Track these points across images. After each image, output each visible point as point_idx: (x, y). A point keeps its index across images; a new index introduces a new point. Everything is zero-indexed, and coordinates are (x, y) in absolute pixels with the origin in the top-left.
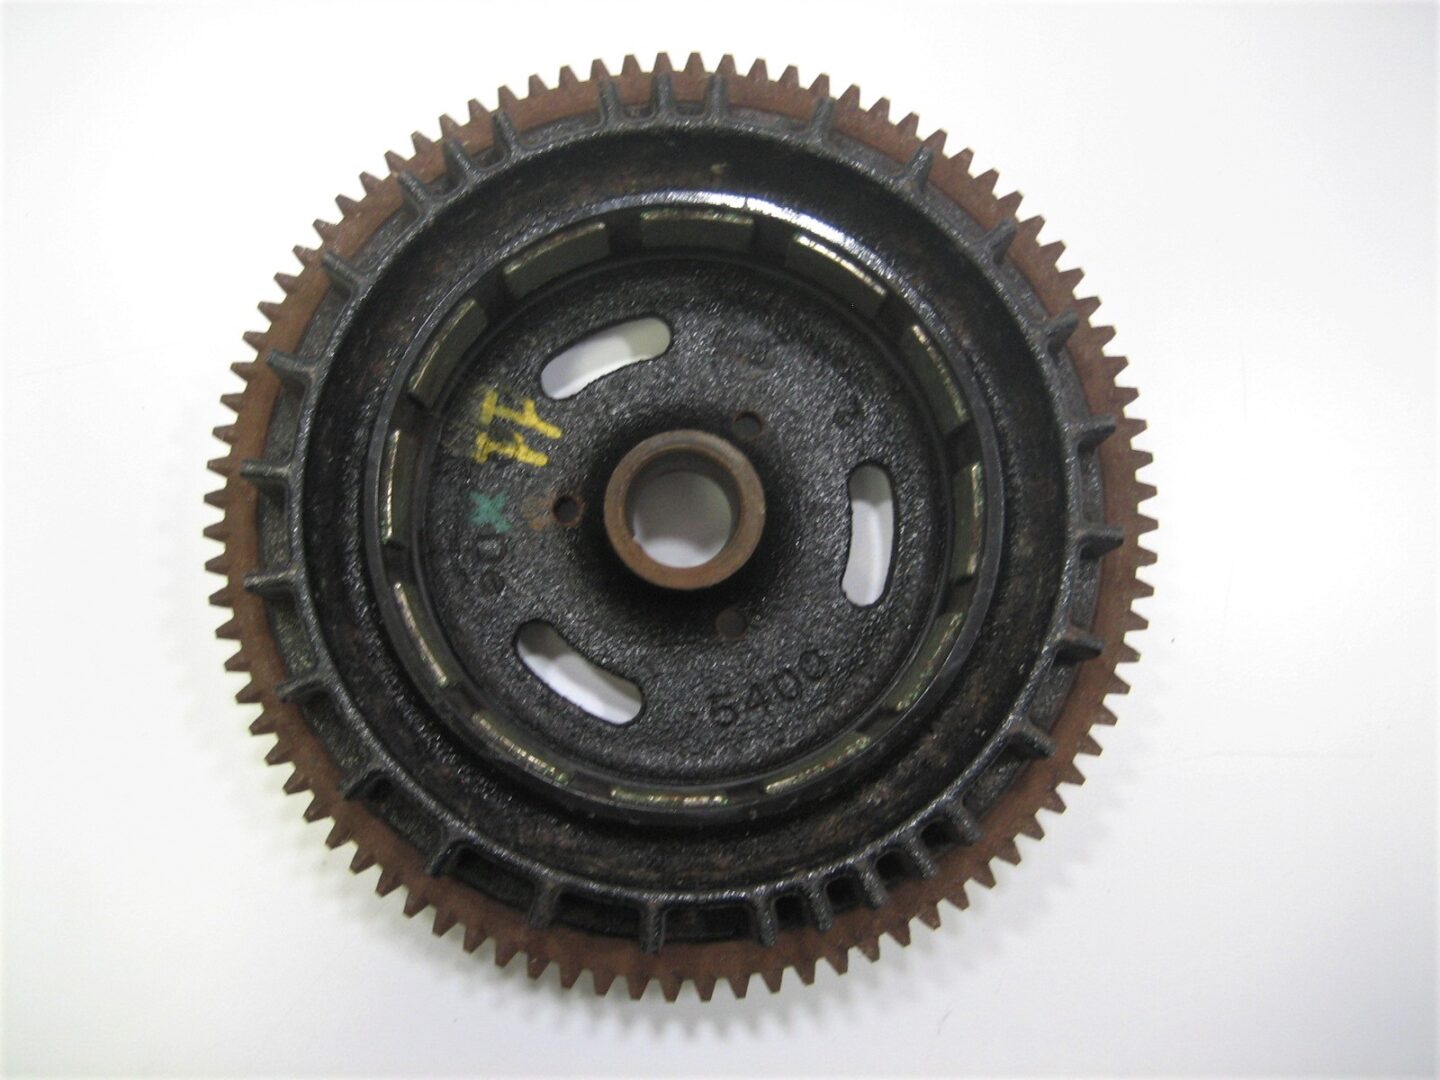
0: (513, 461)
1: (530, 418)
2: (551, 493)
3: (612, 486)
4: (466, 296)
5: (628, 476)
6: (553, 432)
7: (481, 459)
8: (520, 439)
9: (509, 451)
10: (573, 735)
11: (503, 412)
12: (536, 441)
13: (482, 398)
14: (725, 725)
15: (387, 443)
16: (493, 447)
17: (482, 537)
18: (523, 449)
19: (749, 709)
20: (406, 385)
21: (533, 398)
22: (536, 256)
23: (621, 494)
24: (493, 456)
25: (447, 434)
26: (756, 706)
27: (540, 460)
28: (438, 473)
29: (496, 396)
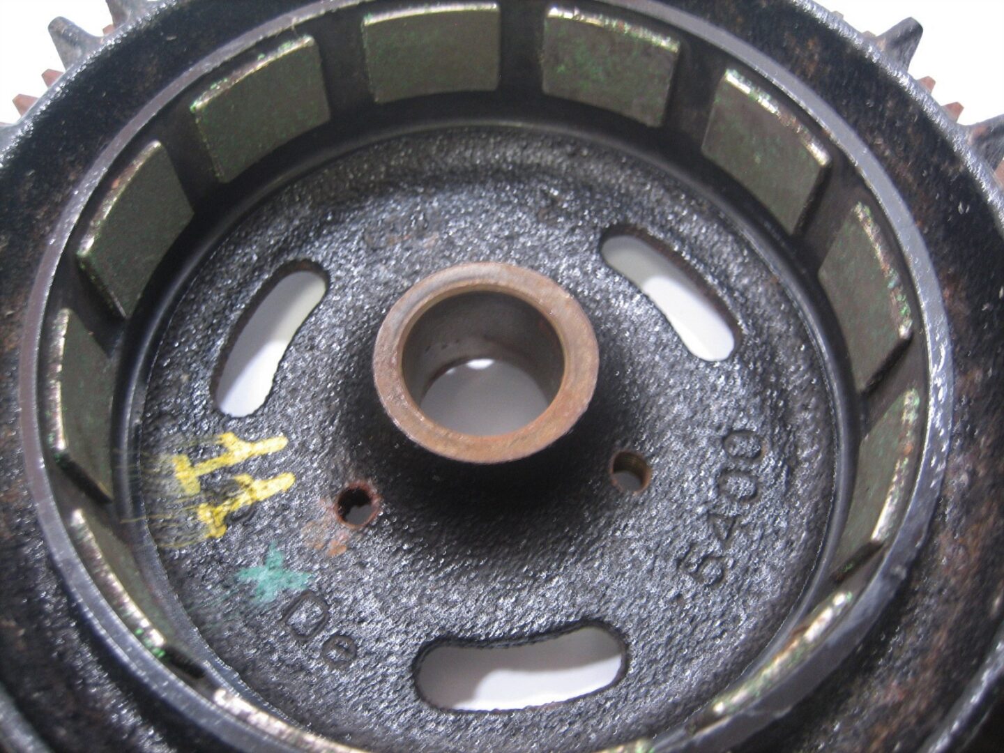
0: (256, 505)
1: (238, 450)
2: (325, 508)
3: (386, 399)
4: (51, 310)
5: (395, 374)
6: (276, 444)
7: (219, 533)
8: (244, 478)
9: (244, 499)
10: (578, 735)
11: (205, 468)
12: (266, 467)
13: (170, 473)
14: (720, 579)
15: (72, 533)
16: (224, 509)
17: (288, 612)
18: (257, 484)
19: (725, 544)
20: (49, 452)
21: (225, 430)
22: (105, 216)
23: (403, 397)
24: (231, 519)
25: (158, 533)
26: (730, 532)
27: (285, 481)
28: (182, 581)
29: (185, 458)
